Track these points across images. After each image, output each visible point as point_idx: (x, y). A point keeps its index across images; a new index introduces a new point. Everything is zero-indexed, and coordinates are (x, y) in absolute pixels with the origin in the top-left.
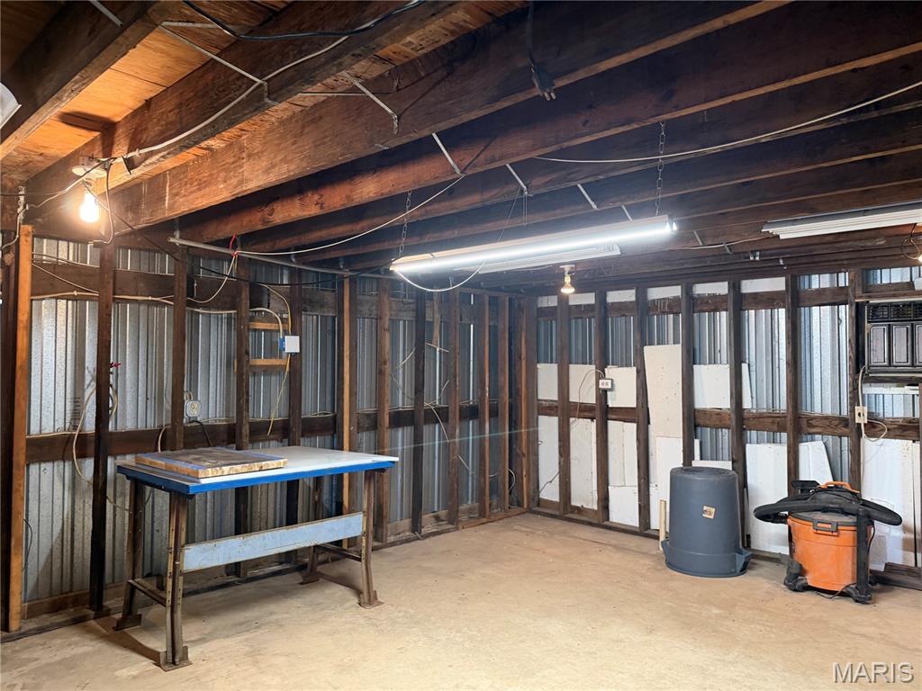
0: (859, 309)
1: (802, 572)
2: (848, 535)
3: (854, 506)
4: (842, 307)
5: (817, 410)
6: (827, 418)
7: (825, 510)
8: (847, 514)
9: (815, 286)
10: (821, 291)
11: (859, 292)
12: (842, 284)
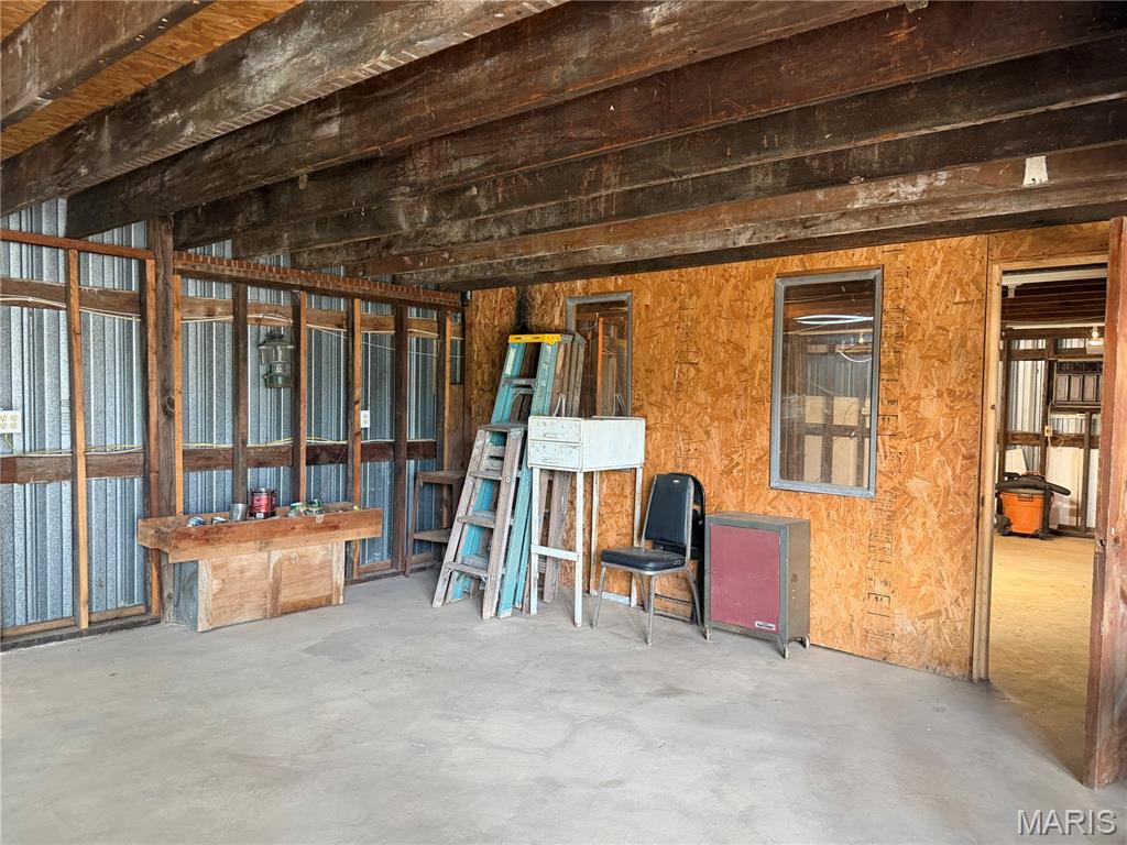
0: (1050, 366)
1: (1009, 524)
2: (1038, 501)
3: (1043, 484)
4: (1039, 362)
5: (1019, 429)
6: (1025, 434)
7: (1025, 487)
8: (1038, 489)
9: (1022, 347)
10: (1026, 351)
11: (1052, 354)
12: (1040, 347)
